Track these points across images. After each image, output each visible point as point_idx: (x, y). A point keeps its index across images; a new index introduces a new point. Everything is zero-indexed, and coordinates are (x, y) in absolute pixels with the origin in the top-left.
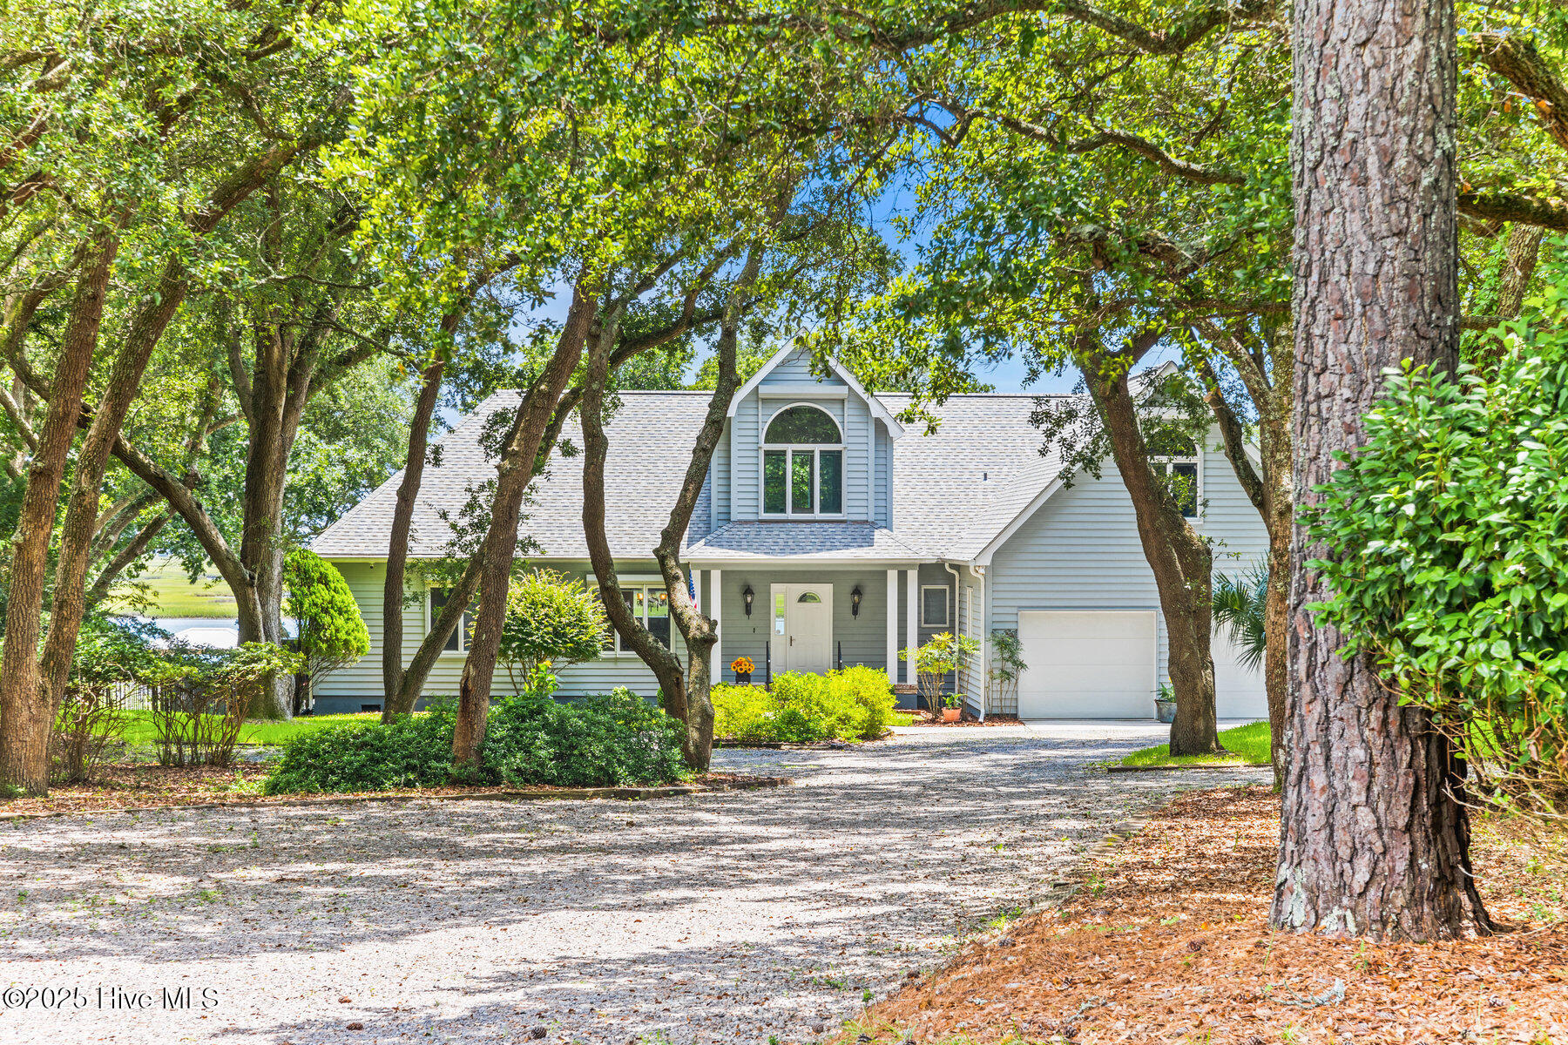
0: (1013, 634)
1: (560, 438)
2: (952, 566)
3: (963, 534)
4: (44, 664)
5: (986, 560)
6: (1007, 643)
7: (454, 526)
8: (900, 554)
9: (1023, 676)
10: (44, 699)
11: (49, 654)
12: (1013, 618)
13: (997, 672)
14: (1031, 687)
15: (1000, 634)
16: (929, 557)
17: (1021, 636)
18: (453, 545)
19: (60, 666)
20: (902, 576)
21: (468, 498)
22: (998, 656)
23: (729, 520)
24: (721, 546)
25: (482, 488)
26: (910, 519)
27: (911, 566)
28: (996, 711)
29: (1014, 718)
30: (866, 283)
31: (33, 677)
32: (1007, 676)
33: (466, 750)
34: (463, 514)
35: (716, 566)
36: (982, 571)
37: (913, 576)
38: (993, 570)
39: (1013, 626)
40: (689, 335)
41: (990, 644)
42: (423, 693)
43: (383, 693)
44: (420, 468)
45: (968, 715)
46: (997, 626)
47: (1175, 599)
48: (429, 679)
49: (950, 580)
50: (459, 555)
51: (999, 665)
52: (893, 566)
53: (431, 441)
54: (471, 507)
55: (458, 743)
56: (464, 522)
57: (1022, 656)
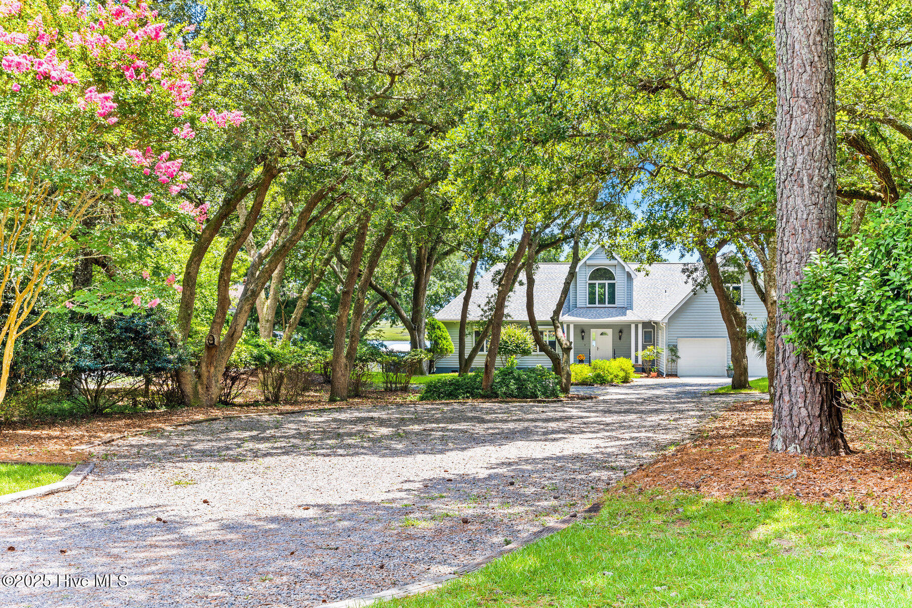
0: (676, 346)
1: (518, 279)
2: (654, 323)
3: (658, 312)
4: (346, 357)
5: (666, 321)
6: (673, 350)
7: (482, 310)
8: (636, 319)
9: (679, 361)
10: (346, 368)
12: (676, 341)
13: (670, 360)
14: (683, 364)
15: (671, 347)
16: (646, 319)
17: (678, 347)
18: (482, 316)
19: (352, 357)
20: (637, 326)
21: (487, 300)
22: (670, 354)
23: (576, 307)
24: (574, 316)
25: (492, 296)
26: (639, 306)
27: (640, 323)
28: (669, 373)
29: (676, 376)
31: (343, 361)
32: (673, 361)
33: (487, 386)
34: (486, 305)
35: (572, 323)
36: (664, 324)
37: (640, 326)
38: (668, 324)
39: (675, 344)
40: (563, 244)
41: (667, 350)
42: (472, 366)
43: (459, 366)
44: (471, 290)
45: (660, 375)
46: (670, 344)
47: (734, 334)
48: (474, 361)
49: (653, 327)
50: (484, 319)
51: (670, 357)
52: (633, 323)
53: (475, 280)
54: (488, 303)
55: (484, 383)
56: (486, 308)
57: (679, 354)
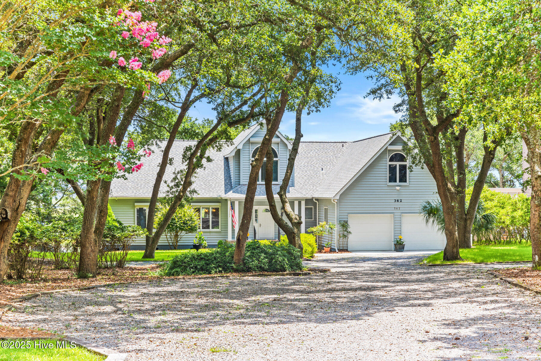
0: (347, 222)
2: (316, 199)
3: (317, 189)
4: (95, 232)
5: (338, 197)
6: (344, 225)
7: (168, 186)
8: (299, 196)
9: (350, 236)
10: (96, 244)
11: (97, 229)
12: (346, 217)
13: (341, 235)
14: (353, 240)
15: (342, 222)
16: (309, 196)
17: (349, 223)
18: (168, 192)
19: (101, 232)
20: (300, 203)
21: (174, 176)
22: (342, 230)
23: (239, 184)
24: (238, 193)
25: (178, 172)
26: (299, 184)
27: (303, 200)
28: (341, 248)
29: (346, 250)
30: (312, 104)
31: (93, 236)
32: (345, 236)
33: (239, 260)
34: (172, 181)
35: (237, 200)
36: (336, 201)
37: (303, 203)
38: (340, 200)
39: (346, 220)
40: (250, 121)
41: (339, 225)
42: (159, 244)
43: (145, 244)
44: (166, 166)
45: (332, 251)
46: (341, 219)
47: (448, 209)
48: (161, 239)
49: (315, 205)
50: (171, 196)
51: (342, 233)
52: (296, 200)
53: (170, 156)
54: (175, 179)
55: (236, 257)
56: (172, 184)
57: (349, 230)
